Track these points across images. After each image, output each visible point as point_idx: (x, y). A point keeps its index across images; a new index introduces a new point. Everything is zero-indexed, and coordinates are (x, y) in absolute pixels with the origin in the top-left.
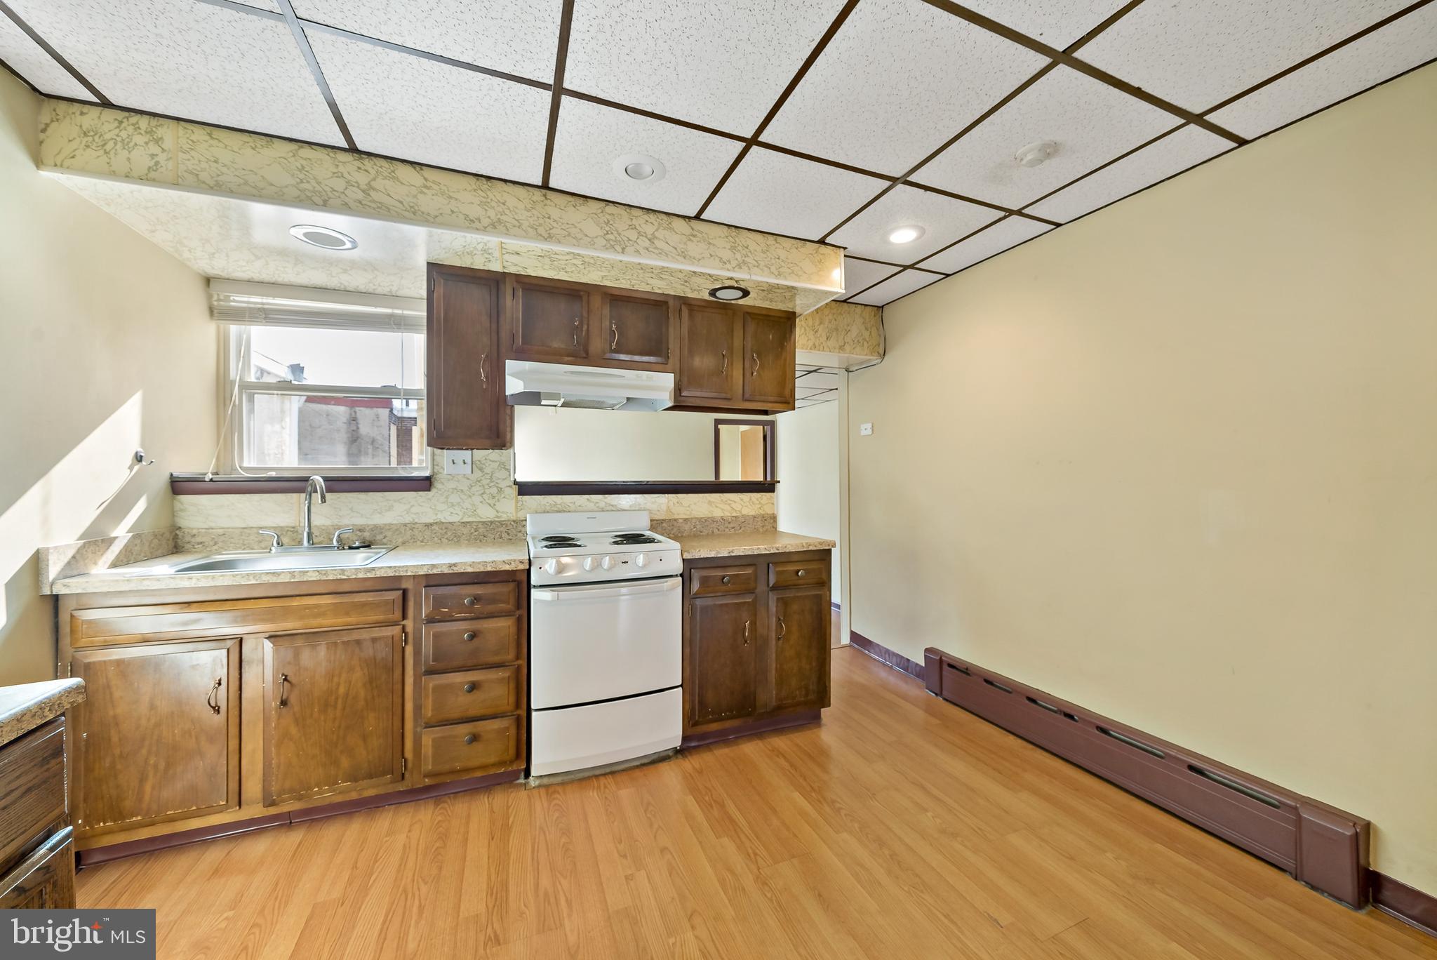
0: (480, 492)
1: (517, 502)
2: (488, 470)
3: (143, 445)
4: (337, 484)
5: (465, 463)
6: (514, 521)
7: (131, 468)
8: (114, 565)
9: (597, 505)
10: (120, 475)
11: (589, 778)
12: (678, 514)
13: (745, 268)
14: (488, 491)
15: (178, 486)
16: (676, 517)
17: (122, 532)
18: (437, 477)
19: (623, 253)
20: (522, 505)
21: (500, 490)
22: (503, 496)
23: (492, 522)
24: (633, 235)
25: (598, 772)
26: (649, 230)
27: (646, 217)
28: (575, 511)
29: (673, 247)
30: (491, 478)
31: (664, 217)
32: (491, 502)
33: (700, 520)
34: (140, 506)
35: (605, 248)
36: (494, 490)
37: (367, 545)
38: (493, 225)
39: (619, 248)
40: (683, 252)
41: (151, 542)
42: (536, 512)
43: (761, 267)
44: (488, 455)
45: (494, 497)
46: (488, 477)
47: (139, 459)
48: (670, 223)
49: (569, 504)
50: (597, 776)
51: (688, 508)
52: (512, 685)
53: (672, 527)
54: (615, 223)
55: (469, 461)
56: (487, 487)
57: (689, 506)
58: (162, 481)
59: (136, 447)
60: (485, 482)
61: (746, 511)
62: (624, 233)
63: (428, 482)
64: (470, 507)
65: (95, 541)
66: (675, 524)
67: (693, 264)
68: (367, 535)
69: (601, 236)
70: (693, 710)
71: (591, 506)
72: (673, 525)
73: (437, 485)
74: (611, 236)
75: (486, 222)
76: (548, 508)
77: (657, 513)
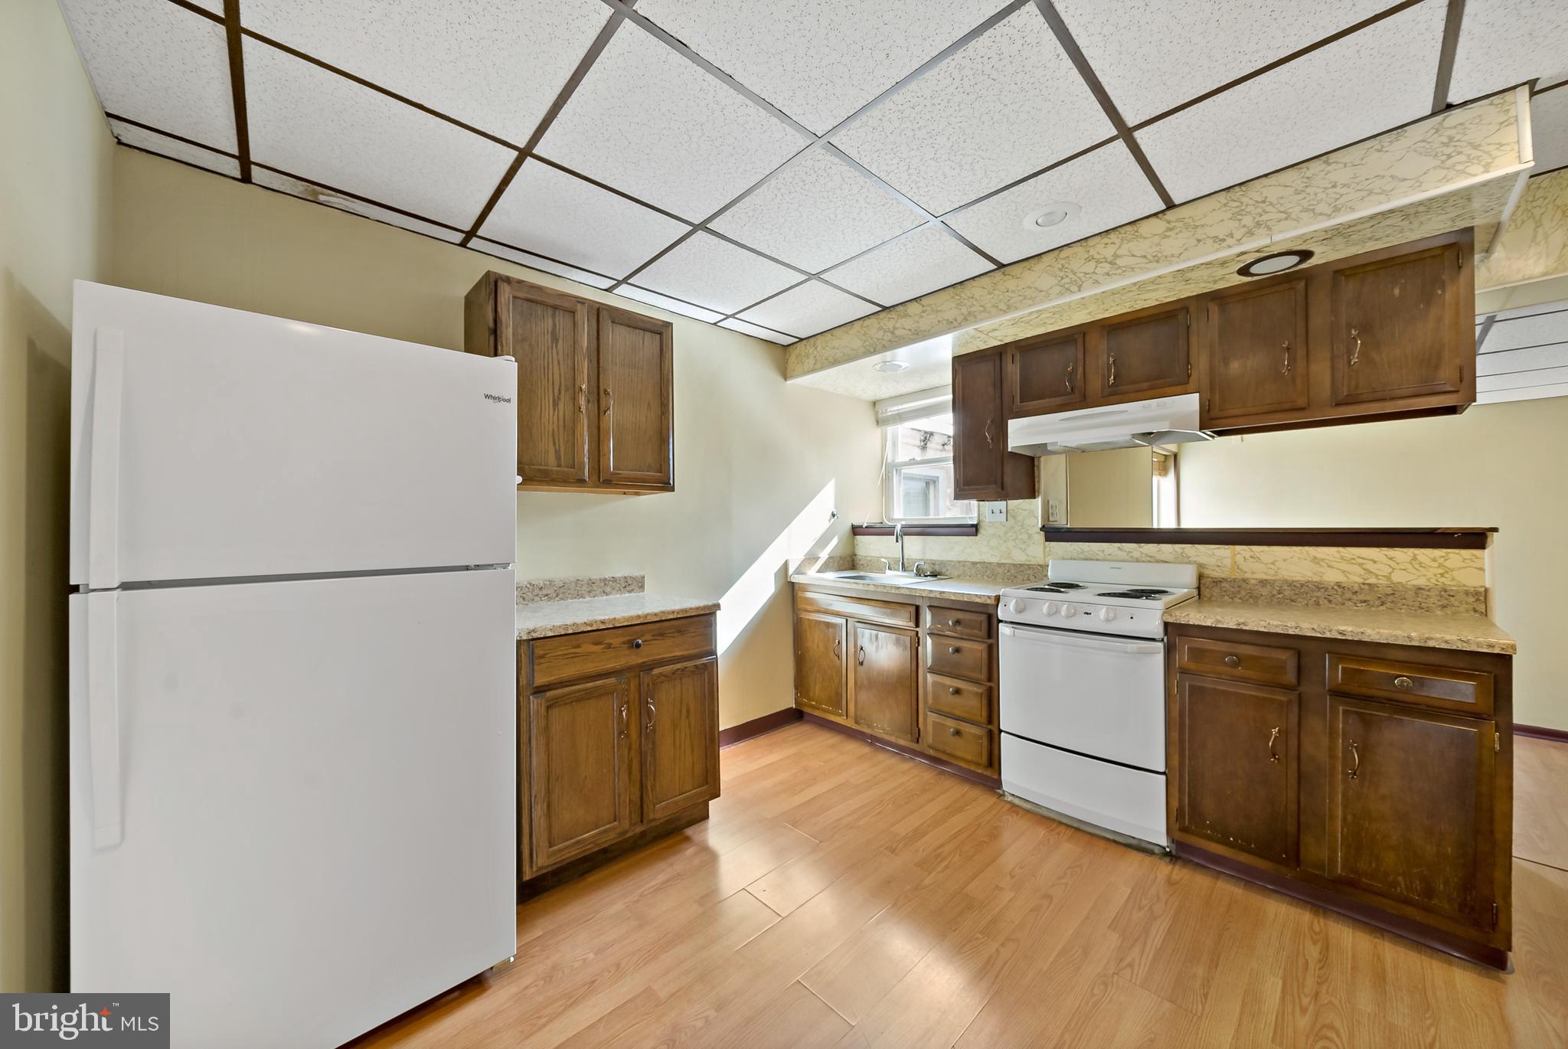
0: (1014, 537)
1: (1045, 547)
2: (1020, 518)
3: (836, 507)
4: (912, 530)
5: (1001, 512)
6: (1040, 565)
7: (830, 521)
8: (819, 571)
9: (1131, 555)
10: (824, 524)
11: (1054, 820)
12: (1253, 573)
13: (1262, 231)
14: (1019, 537)
15: (856, 530)
16: (1248, 576)
17: (824, 555)
18: (982, 524)
19: (1079, 291)
20: (1050, 550)
21: (1030, 536)
22: (1032, 541)
23: (1021, 565)
24: (1090, 267)
25: (1064, 820)
26: (1108, 252)
27: (1106, 240)
28: (1104, 560)
29: (1142, 257)
30: (1022, 526)
31: (1129, 228)
32: (1023, 546)
33: (1291, 584)
34: (834, 542)
35: (1061, 294)
36: (1025, 537)
37: (934, 575)
38: (966, 319)
39: (1074, 288)
40: (1154, 257)
41: (838, 562)
42: (1064, 559)
43: (1293, 216)
44: (1019, 505)
45: (1025, 542)
46: (1020, 524)
47: (833, 515)
48: (1137, 231)
49: (1098, 553)
50: (1060, 823)
51: (1272, 566)
52: (985, 701)
53: (1238, 589)
54: (1069, 264)
55: (1004, 510)
56: (1018, 533)
57: (1273, 563)
58: (848, 527)
59: (832, 509)
60: (1017, 528)
61: (1398, 577)
62: (1080, 270)
63: (974, 529)
64: (1005, 550)
65: (811, 558)
66: (1244, 585)
67: (1171, 263)
68: (937, 568)
69: (1057, 285)
70: (1180, 811)
71: (1122, 555)
72: (1239, 587)
73: (982, 531)
74: (1066, 280)
75: (960, 319)
76: (1075, 555)
77: (1216, 568)
